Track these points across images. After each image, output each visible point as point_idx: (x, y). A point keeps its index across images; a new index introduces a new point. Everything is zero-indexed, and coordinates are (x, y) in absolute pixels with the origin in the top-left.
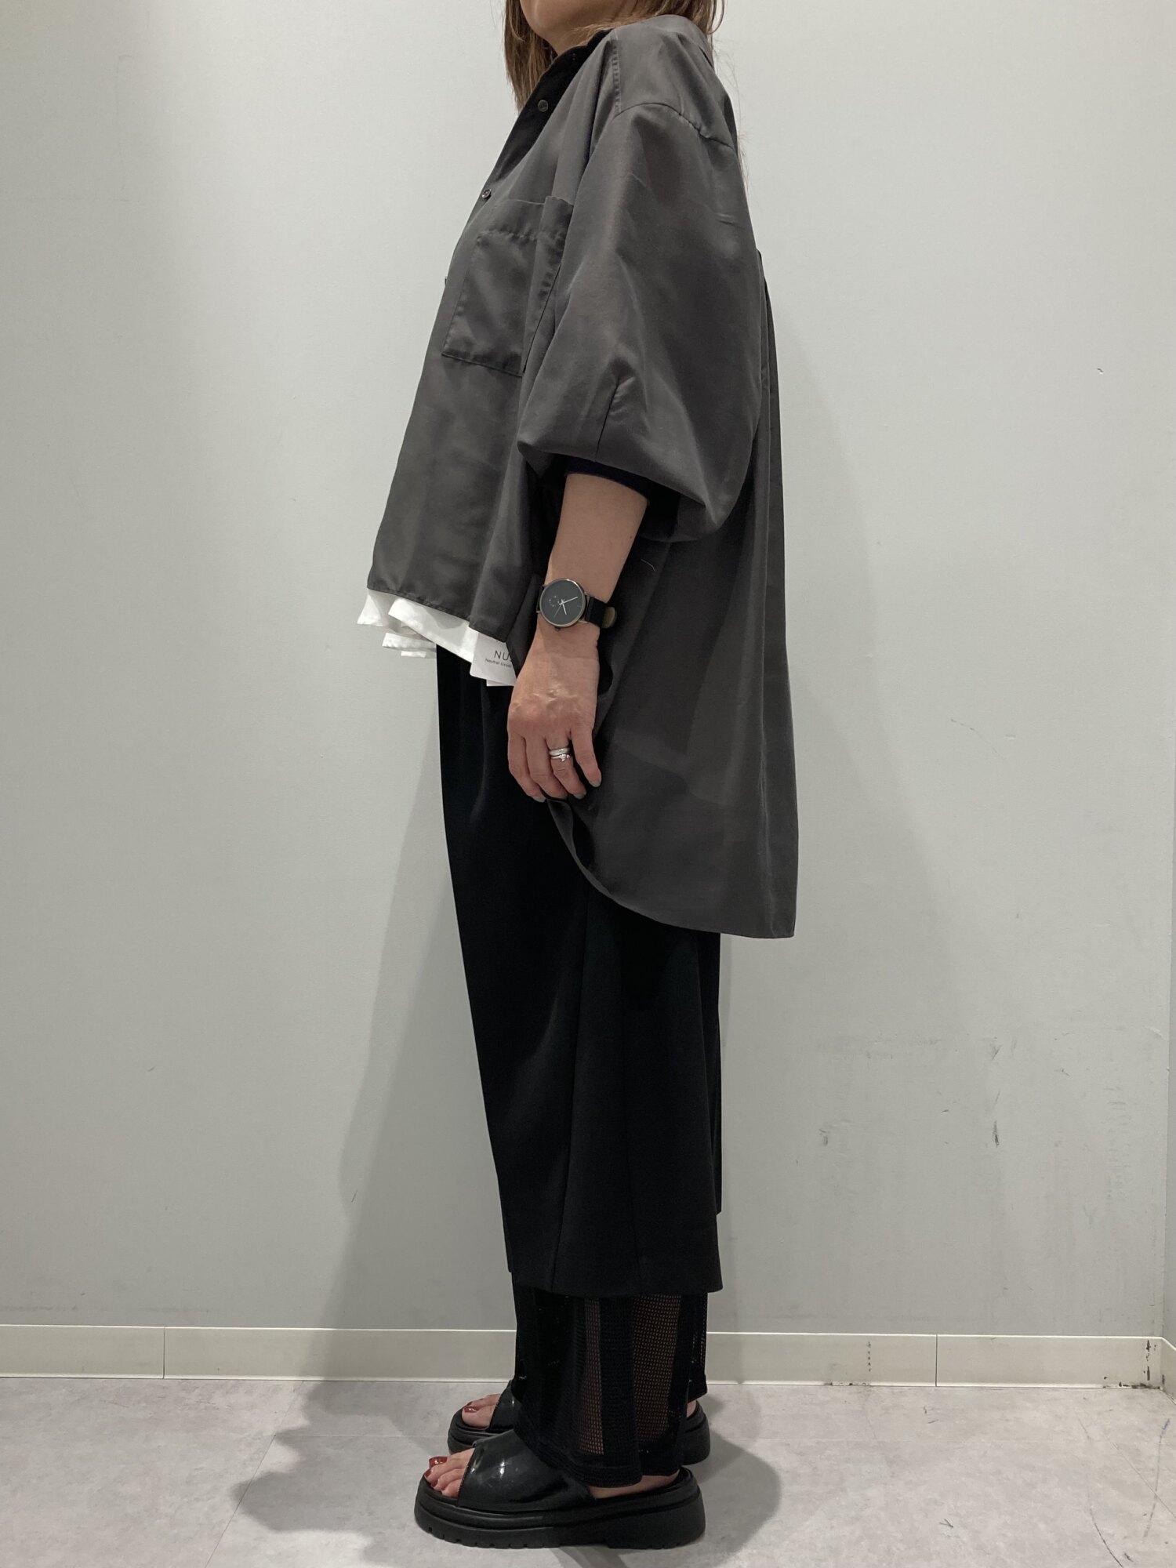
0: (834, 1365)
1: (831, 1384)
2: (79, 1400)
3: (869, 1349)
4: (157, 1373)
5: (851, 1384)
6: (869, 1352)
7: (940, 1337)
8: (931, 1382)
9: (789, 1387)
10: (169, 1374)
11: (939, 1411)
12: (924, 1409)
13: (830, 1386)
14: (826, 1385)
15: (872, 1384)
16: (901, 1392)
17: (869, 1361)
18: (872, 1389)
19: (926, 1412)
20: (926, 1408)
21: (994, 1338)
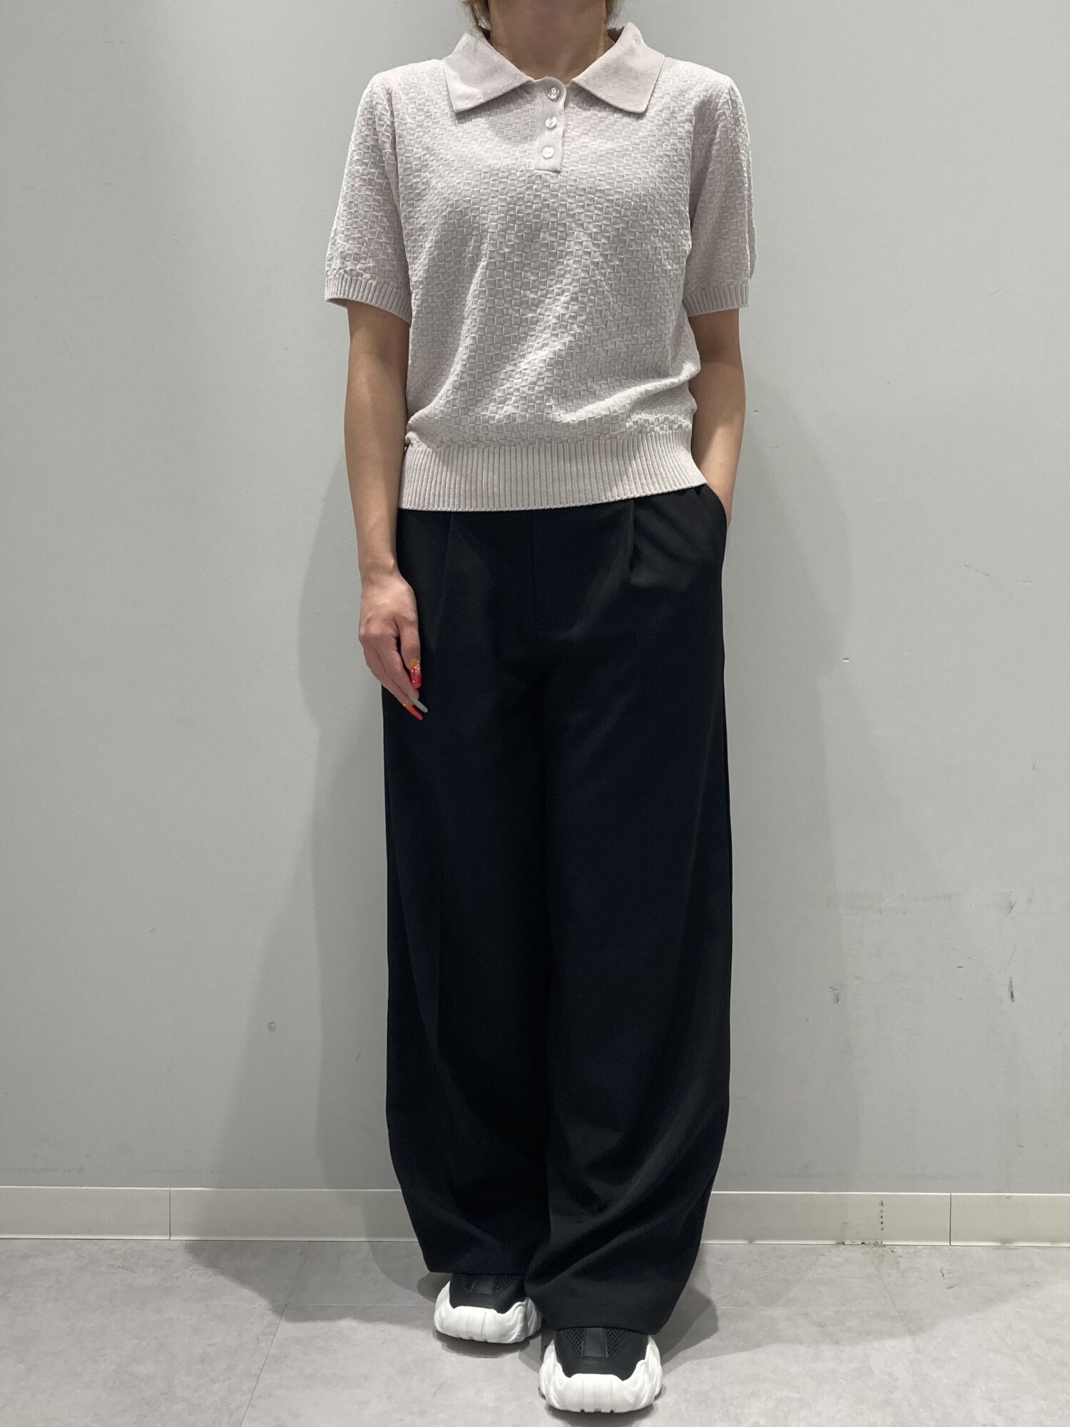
0: (846, 1224)
1: (844, 1243)
2: (87, 1264)
3: (881, 1208)
4: (165, 1235)
5: (863, 1243)
6: (882, 1211)
7: (955, 1196)
8: (945, 1240)
9: (802, 1247)
10: (176, 1235)
11: (957, 1275)
12: (941, 1272)
13: (843, 1246)
14: (838, 1244)
15: (884, 1243)
16: (915, 1252)
17: (881, 1220)
18: (884, 1248)
19: (943, 1276)
20: (944, 1272)
21: (1009, 1197)
